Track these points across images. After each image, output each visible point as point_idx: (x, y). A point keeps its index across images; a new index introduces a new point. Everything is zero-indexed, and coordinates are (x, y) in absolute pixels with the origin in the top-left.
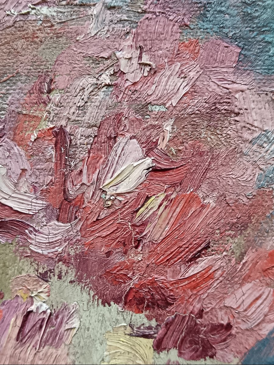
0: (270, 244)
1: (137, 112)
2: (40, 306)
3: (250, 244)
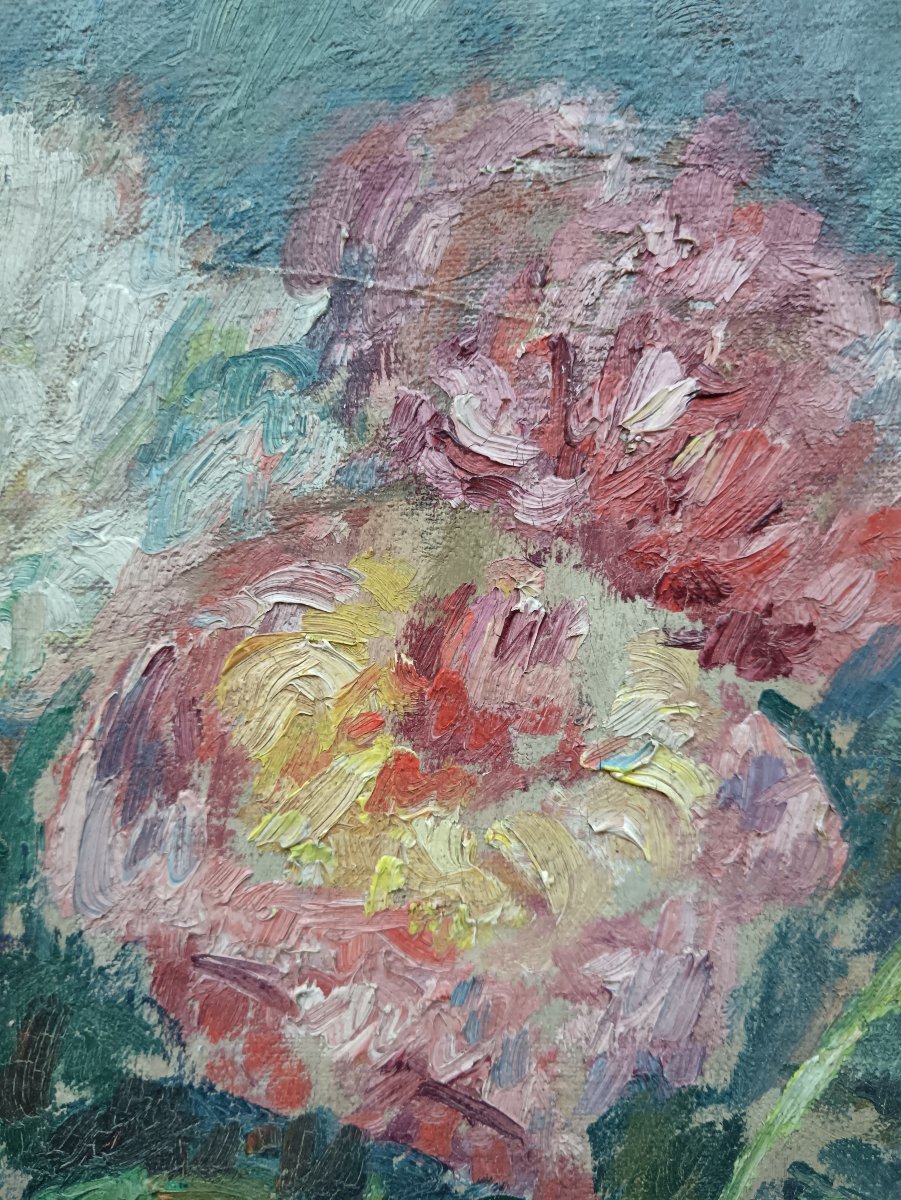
0: (871, 504)
1: (672, 311)
2: (530, 603)
3: (841, 504)
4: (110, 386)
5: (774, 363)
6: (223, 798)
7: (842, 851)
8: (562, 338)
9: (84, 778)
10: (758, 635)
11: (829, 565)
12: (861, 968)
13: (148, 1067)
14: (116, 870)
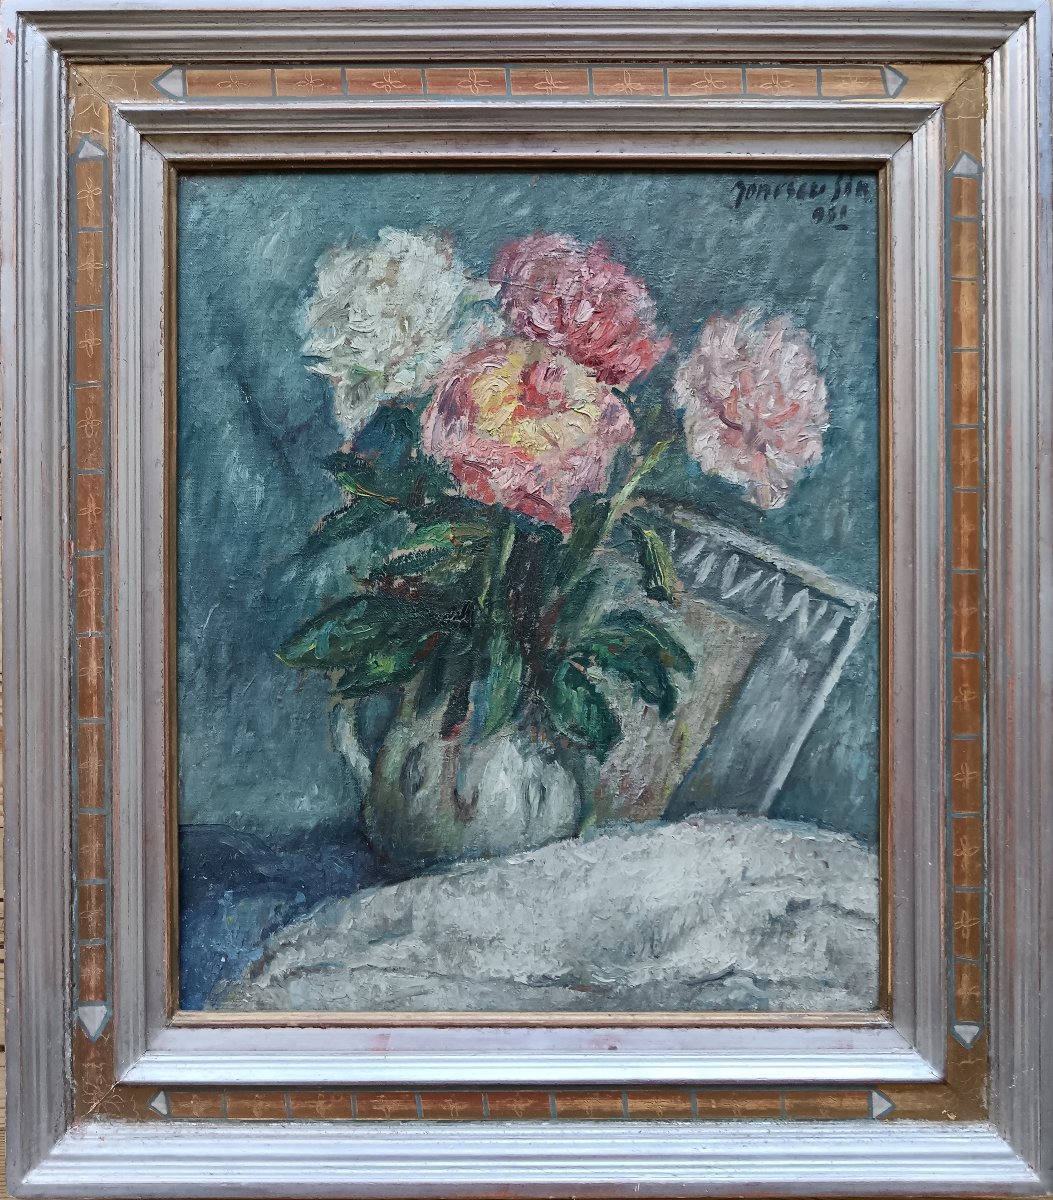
0: (639, 339)
1: (588, 291)
2: (553, 366)
3: (632, 339)
4: (443, 309)
5: (614, 304)
6: (472, 418)
7: (633, 429)
8: (561, 298)
9: (435, 413)
10: (611, 373)
11: (629, 355)
12: (640, 460)
13: (451, 492)
14: (443, 438)
